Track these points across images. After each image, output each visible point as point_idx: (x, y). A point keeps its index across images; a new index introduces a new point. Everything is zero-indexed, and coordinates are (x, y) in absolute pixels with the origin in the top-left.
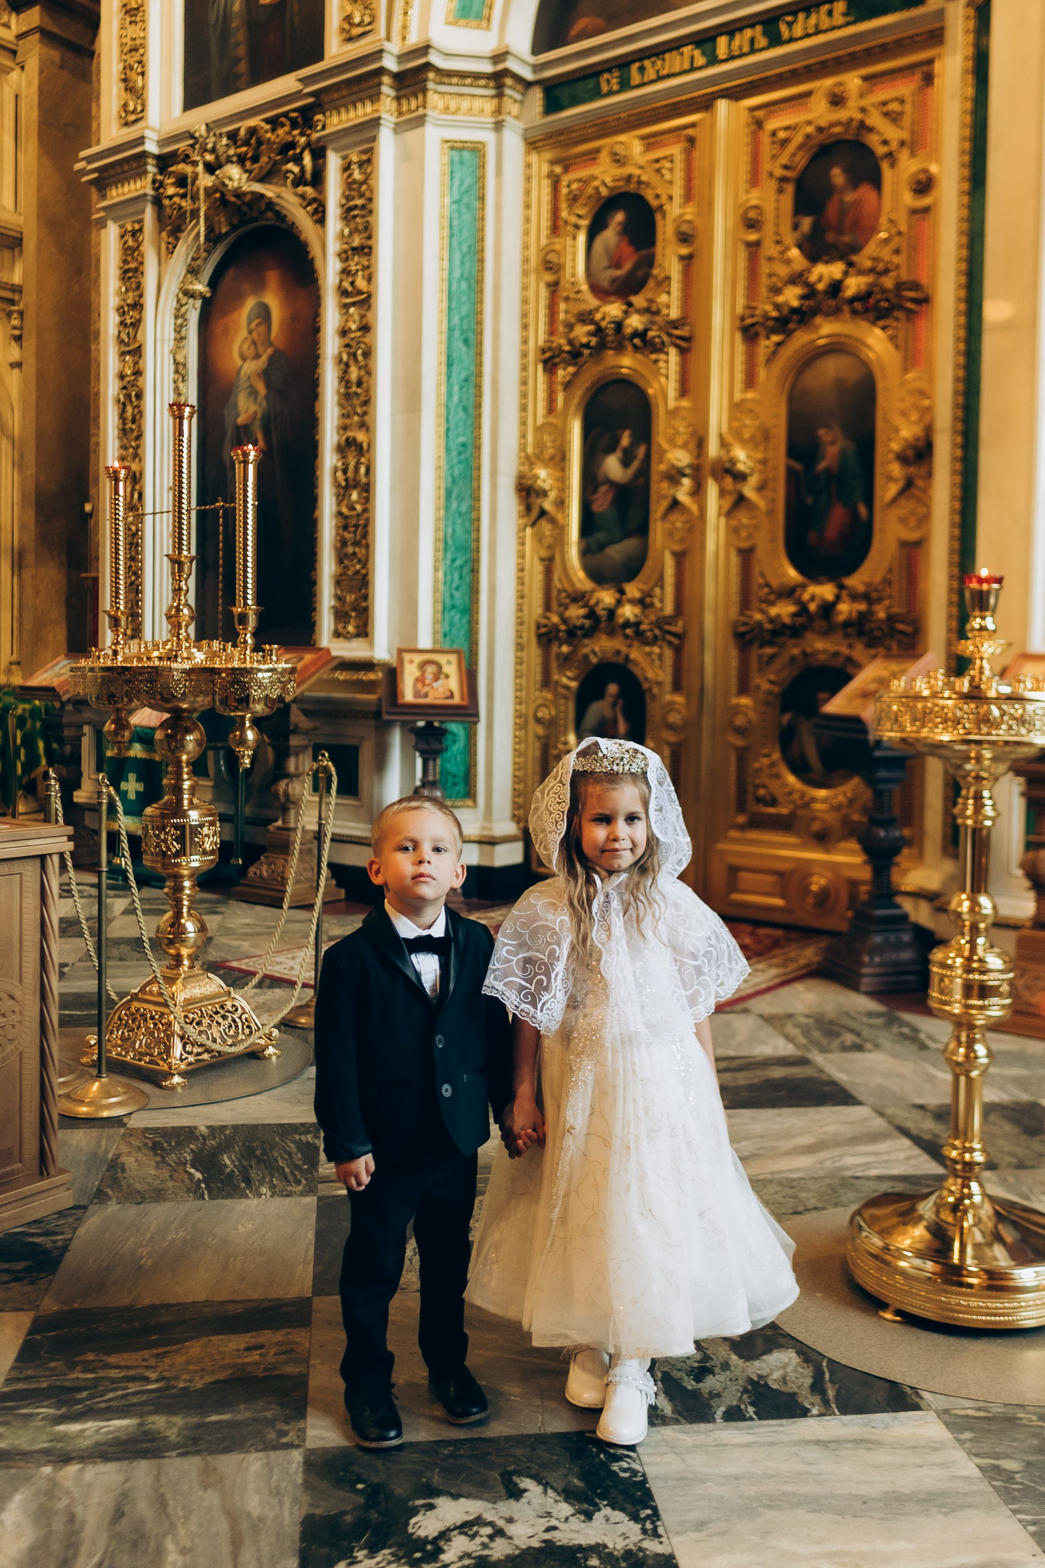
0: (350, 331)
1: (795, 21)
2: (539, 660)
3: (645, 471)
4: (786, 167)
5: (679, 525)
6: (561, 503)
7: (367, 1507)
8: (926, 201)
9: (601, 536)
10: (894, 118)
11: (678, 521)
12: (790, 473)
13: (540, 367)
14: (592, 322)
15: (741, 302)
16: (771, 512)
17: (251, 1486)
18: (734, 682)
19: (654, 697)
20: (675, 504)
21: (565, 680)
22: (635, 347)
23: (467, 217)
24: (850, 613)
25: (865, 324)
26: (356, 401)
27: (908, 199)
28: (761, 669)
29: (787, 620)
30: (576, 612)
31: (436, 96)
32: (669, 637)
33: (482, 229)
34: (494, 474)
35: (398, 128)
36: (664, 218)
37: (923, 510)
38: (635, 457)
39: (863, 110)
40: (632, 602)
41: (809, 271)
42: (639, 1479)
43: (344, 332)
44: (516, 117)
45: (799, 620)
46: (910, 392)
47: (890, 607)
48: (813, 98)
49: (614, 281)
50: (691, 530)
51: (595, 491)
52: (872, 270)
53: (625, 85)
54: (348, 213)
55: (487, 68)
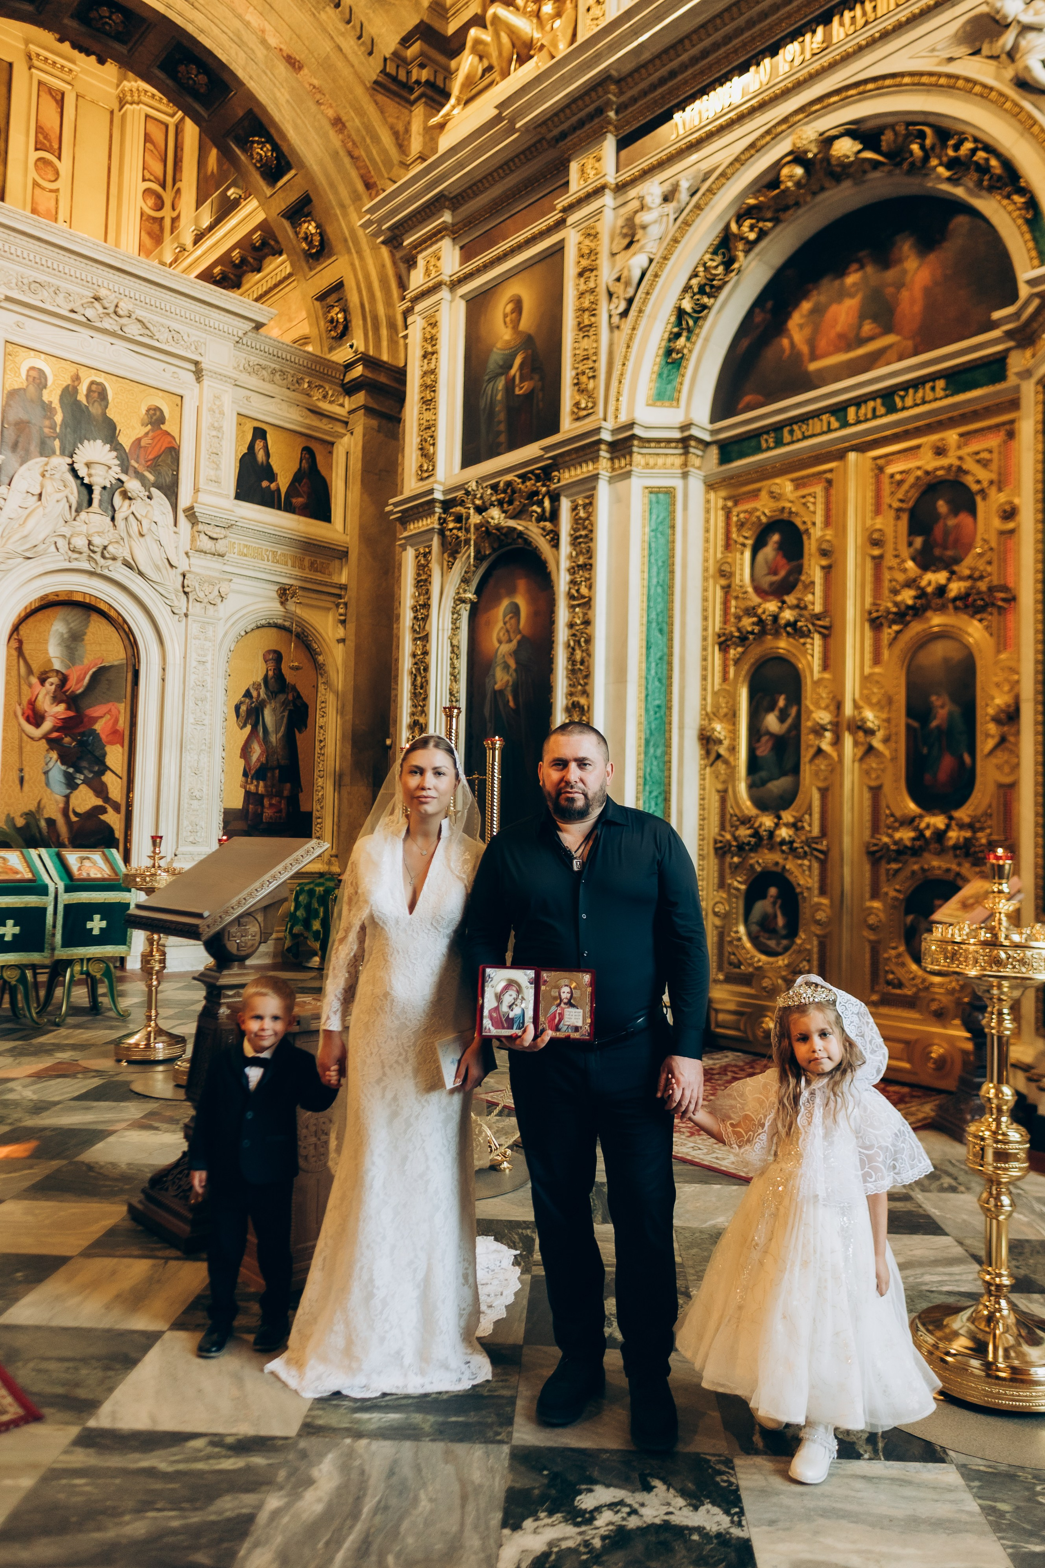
0: (576, 624)
1: (907, 394)
2: (716, 868)
3: (797, 725)
4: (901, 501)
5: (823, 767)
6: (733, 749)
7: (549, 1486)
8: (1011, 525)
9: (763, 774)
10: (984, 464)
11: (822, 764)
12: (909, 727)
13: (717, 648)
14: (755, 615)
15: (869, 600)
16: (894, 759)
17: (475, 1465)
18: (867, 889)
19: (804, 898)
20: (819, 751)
21: (736, 884)
22: (788, 634)
23: (662, 540)
24: (958, 838)
25: (966, 617)
26: (579, 675)
27: (997, 523)
28: (888, 880)
29: (908, 843)
30: (744, 832)
31: (639, 457)
32: (816, 853)
33: (673, 549)
34: (681, 728)
35: (611, 480)
36: (809, 538)
37: (1015, 760)
38: (789, 715)
39: (960, 458)
40: (787, 825)
41: (921, 577)
42: (733, 1488)
43: (571, 625)
44: (699, 468)
45: (918, 843)
46: (1002, 669)
47: (990, 834)
48: (922, 450)
49: (772, 584)
50: (832, 771)
51: (758, 741)
52: (970, 577)
53: (779, 443)
54: (575, 541)
55: (677, 435)
